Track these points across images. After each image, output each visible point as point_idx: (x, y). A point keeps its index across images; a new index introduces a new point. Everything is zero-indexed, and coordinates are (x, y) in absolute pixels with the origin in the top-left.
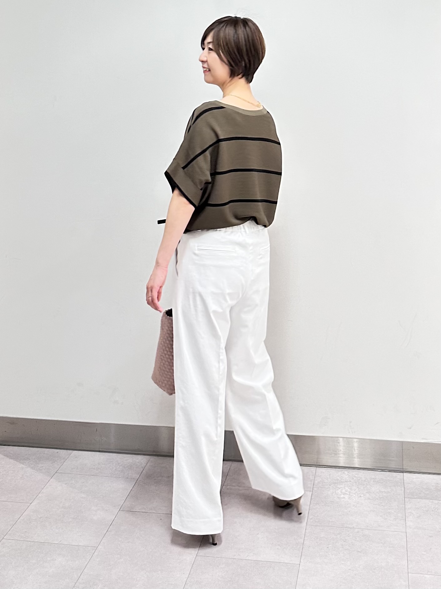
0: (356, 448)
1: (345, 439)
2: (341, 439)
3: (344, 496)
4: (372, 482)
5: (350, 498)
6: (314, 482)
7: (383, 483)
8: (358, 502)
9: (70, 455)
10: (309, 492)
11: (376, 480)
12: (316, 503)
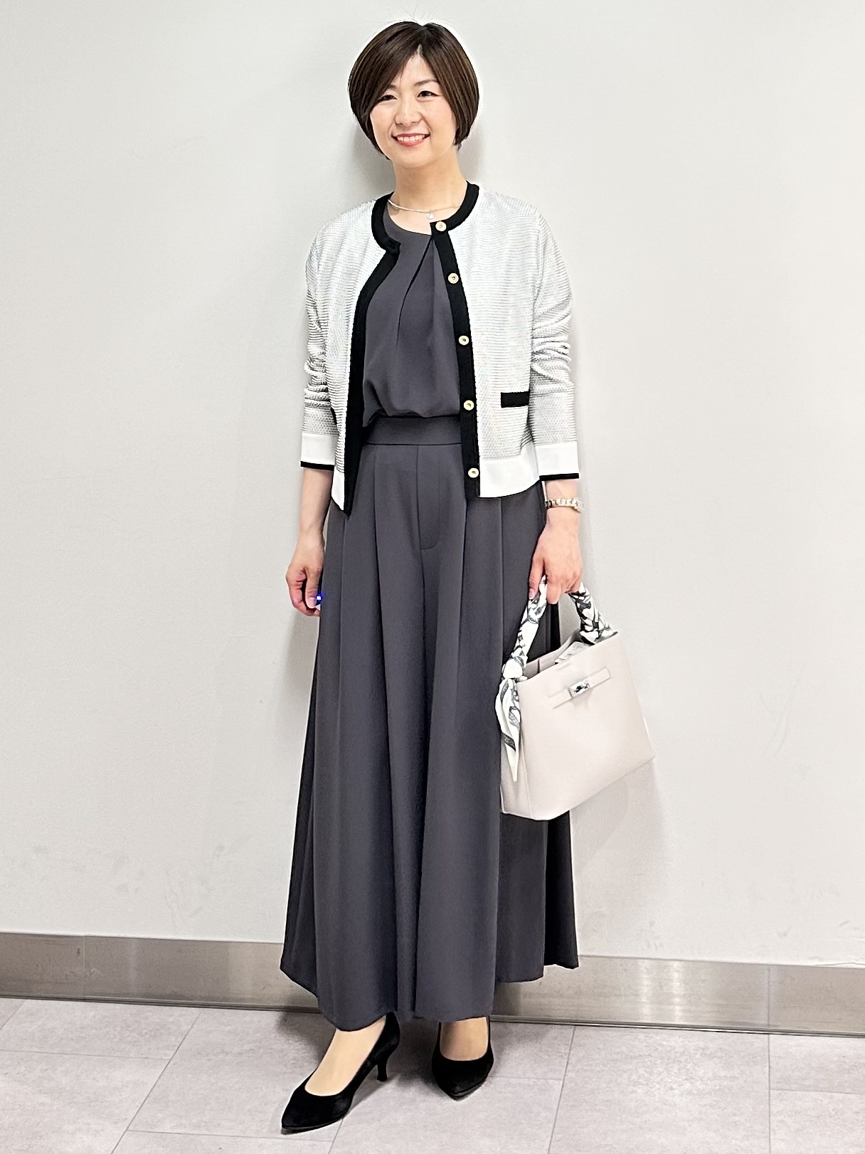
3: (635, 1089)
4: (698, 1056)
5: (649, 1093)
6: (568, 1059)
7: (722, 1057)
8: (667, 1101)
9: (17, 1008)
10: (557, 1082)
11: (708, 1052)
12: (572, 1106)
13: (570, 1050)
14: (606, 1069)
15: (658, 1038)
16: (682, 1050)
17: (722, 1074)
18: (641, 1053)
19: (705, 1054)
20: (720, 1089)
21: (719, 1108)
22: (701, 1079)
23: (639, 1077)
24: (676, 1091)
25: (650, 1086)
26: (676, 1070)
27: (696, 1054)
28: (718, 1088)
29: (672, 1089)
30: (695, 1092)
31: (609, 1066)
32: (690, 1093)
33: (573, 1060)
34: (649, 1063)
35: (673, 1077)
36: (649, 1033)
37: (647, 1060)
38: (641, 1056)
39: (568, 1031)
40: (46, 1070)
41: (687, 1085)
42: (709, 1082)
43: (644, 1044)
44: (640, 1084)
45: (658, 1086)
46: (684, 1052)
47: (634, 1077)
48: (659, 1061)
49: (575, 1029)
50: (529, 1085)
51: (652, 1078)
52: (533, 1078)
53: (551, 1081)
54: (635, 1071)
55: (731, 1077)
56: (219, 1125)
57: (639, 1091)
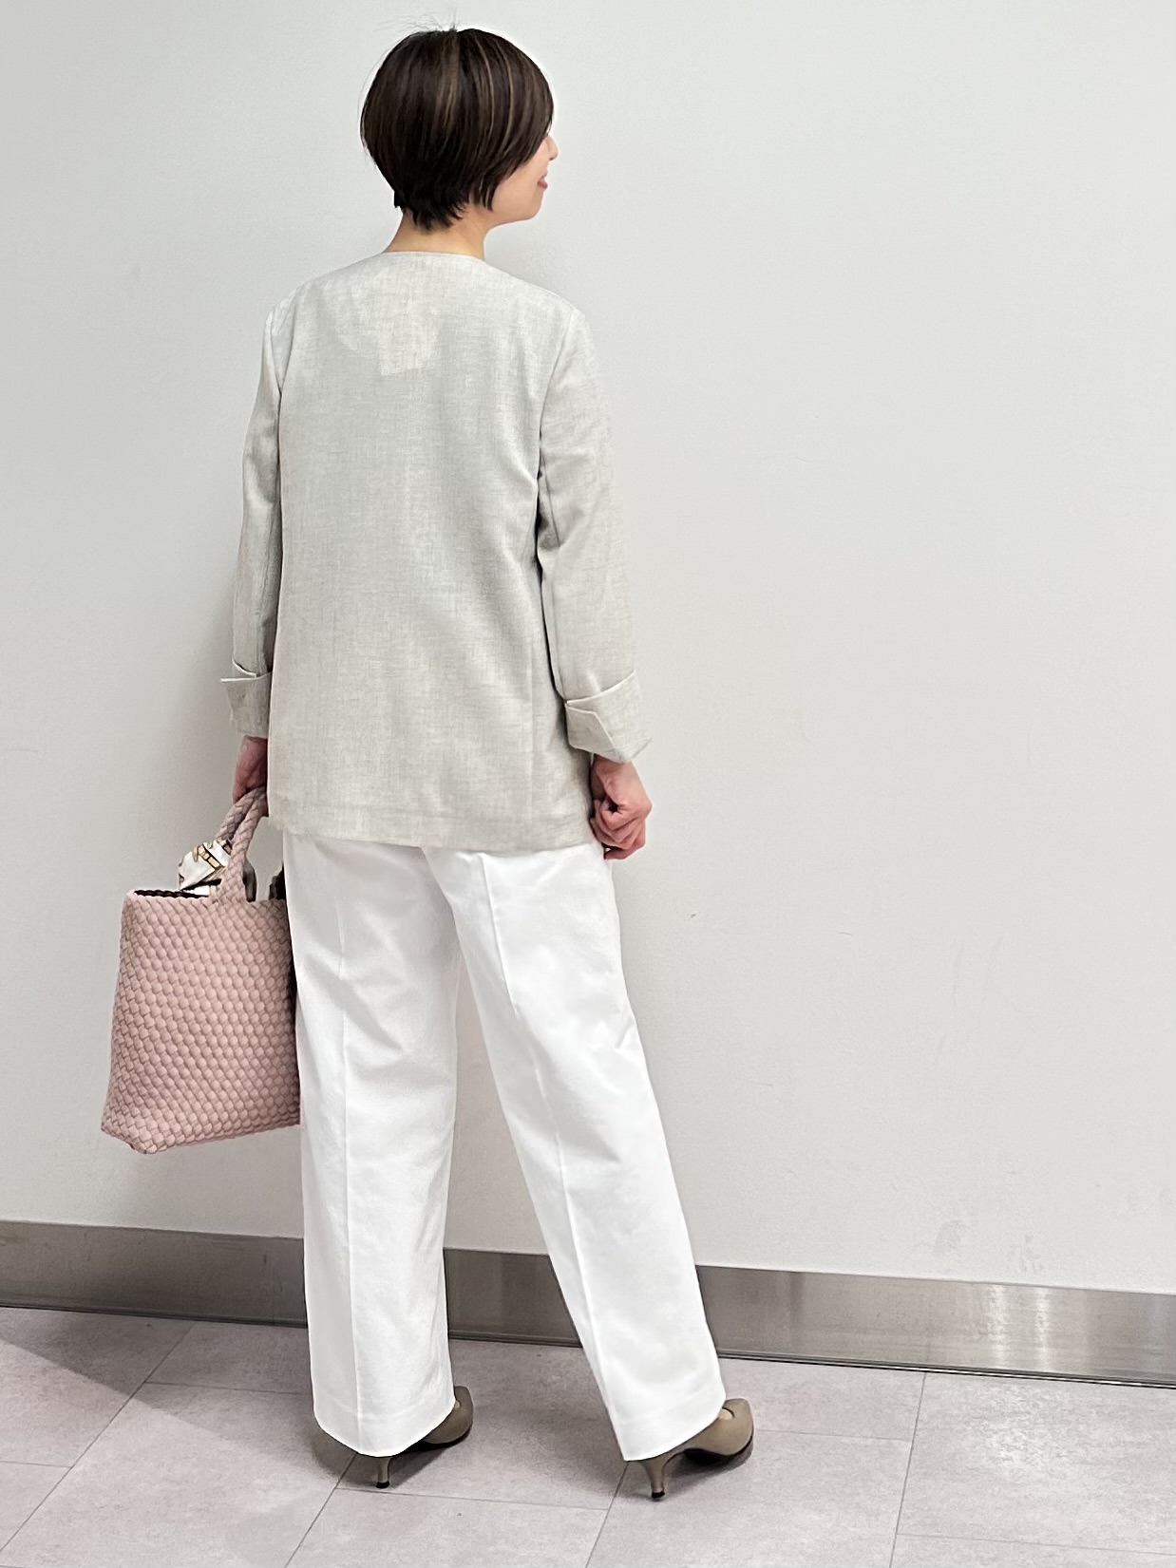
0: (1045, 1318)
1: (1012, 1290)
2: (999, 1289)
3: (1009, 1454)
4: (1094, 1415)
5: (1029, 1460)
6: (918, 1413)
7: (1125, 1417)
8: (1052, 1470)
9: (186, 1332)
10: (903, 1443)
11: (1107, 1412)
12: (925, 1474)
13: (920, 1403)
14: (969, 1428)
15: (1038, 1390)
16: (1070, 1408)
17: (1128, 1439)
18: (1016, 1409)
19: (1103, 1413)
20: (1124, 1459)
21: (1126, 1482)
22: (1099, 1446)
23: (1015, 1440)
24: (1064, 1459)
25: (1031, 1451)
26: (1064, 1432)
27: (1091, 1412)
28: (1122, 1456)
29: (1059, 1456)
30: (1091, 1461)
31: (973, 1424)
32: (1084, 1462)
33: (924, 1416)
34: (1027, 1423)
35: (1060, 1442)
36: (1026, 1384)
37: (1024, 1418)
38: (1015, 1413)
39: (916, 1378)
40: (228, 1410)
41: (1081, 1452)
42: (1110, 1449)
43: (1020, 1398)
44: (1017, 1449)
45: (1041, 1452)
46: (1073, 1410)
47: (1008, 1439)
48: (1041, 1420)
49: (925, 1378)
50: (866, 1446)
51: (1033, 1441)
52: (871, 1437)
53: (896, 1441)
54: (1009, 1433)
55: (1139, 1443)
56: (457, 1485)
57: (1014, 1458)
